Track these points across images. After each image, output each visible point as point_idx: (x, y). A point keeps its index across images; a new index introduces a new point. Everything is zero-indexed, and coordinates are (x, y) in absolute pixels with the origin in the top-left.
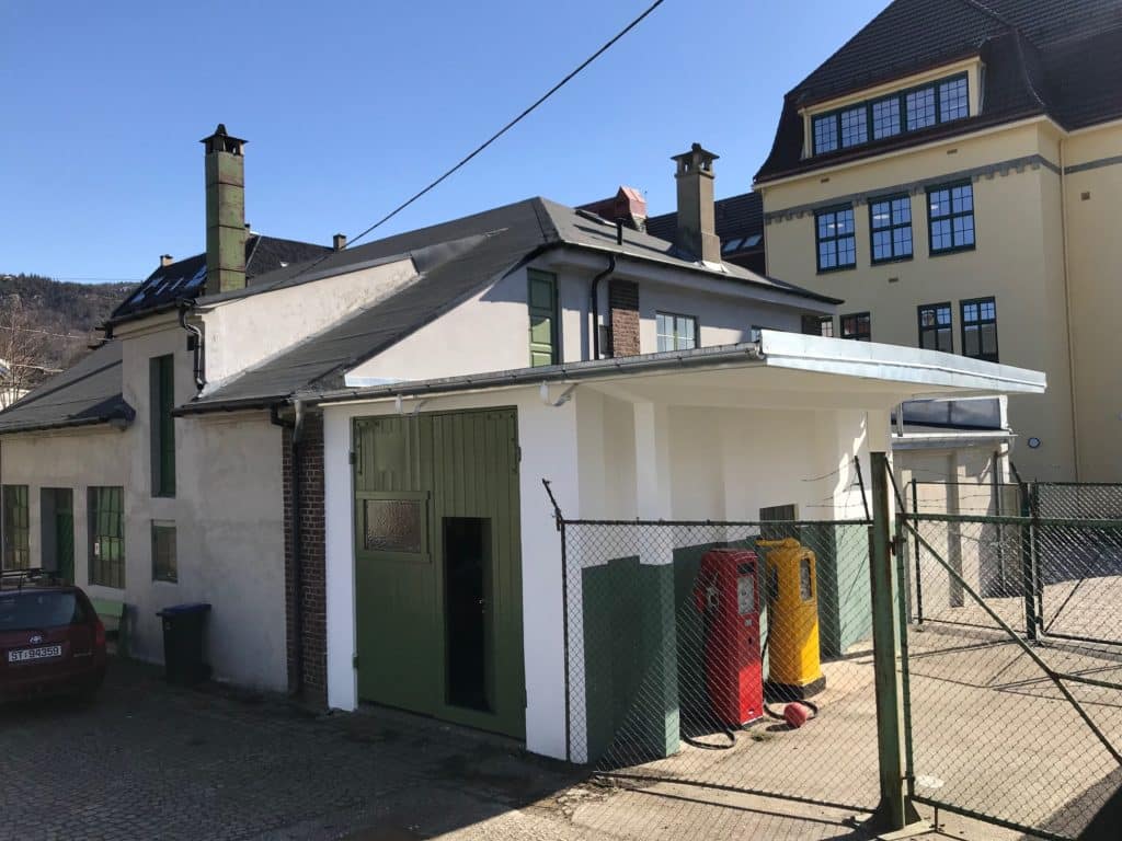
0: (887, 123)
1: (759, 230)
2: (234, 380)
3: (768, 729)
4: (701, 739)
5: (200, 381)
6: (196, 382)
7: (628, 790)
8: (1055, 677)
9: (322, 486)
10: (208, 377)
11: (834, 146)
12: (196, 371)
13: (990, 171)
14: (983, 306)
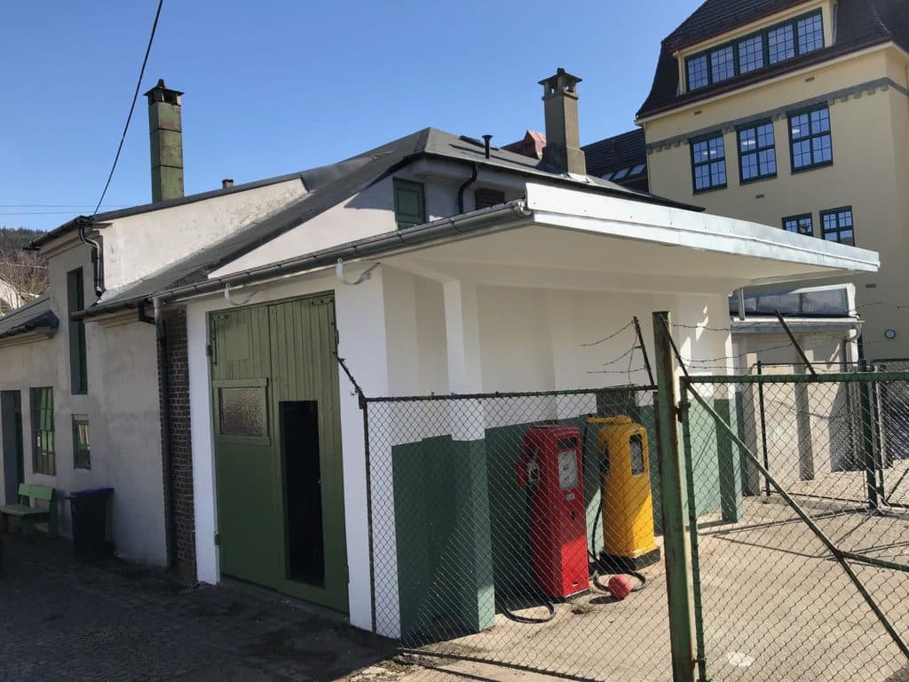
0: (751, 58)
1: (643, 160)
2: (131, 287)
3: (591, 602)
4: (517, 613)
5: (99, 289)
6: (96, 289)
7: (427, 668)
8: (839, 556)
9: (187, 377)
10: (107, 284)
11: (705, 83)
12: (96, 280)
13: (844, 95)
14: (841, 215)
